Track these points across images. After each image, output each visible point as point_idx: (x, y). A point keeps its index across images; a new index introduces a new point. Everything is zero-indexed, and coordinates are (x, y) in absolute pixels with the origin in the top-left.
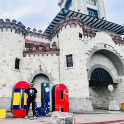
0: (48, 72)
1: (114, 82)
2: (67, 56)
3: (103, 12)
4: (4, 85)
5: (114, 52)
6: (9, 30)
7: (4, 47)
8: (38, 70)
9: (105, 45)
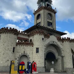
0: (28, 54)
1: (56, 59)
2: (37, 48)
3: (54, 24)
4: (8, 60)
5: (57, 45)
6: (11, 33)
7: (8, 42)
8: (23, 53)
9: (53, 42)
